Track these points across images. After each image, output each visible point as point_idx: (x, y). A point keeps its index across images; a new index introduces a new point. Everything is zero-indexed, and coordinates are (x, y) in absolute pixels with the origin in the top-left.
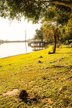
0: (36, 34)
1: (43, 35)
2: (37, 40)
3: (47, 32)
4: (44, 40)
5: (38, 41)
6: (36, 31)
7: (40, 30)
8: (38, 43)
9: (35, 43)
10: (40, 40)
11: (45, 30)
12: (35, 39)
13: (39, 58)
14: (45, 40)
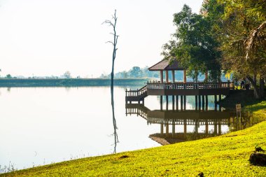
0: (178, 41)
2: (180, 77)
3: (249, 24)
4: (227, 77)
5: (190, 79)
6: (178, 18)
7: (205, 15)
8: (190, 93)
9: (169, 91)
10: (201, 78)
11: (232, 17)
12: (172, 67)
14: (236, 79)
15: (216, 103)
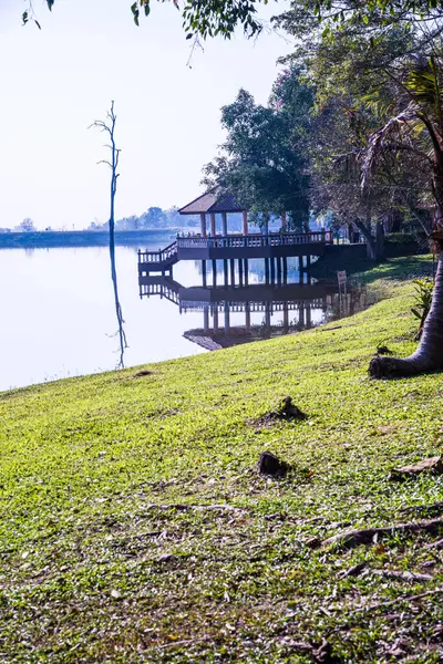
0: (230, 157)
1: (303, 163)
2: (236, 225)
3: (359, 124)
4: (320, 222)
5: (254, 229)
6: (230, 115)
7: (278, 108)
8: (255, 253)
9: (216, 251)
10: (275, 226)
11: (326, 111)
12: (222, 207)
13: (263, 419)
15: (302, 270)
